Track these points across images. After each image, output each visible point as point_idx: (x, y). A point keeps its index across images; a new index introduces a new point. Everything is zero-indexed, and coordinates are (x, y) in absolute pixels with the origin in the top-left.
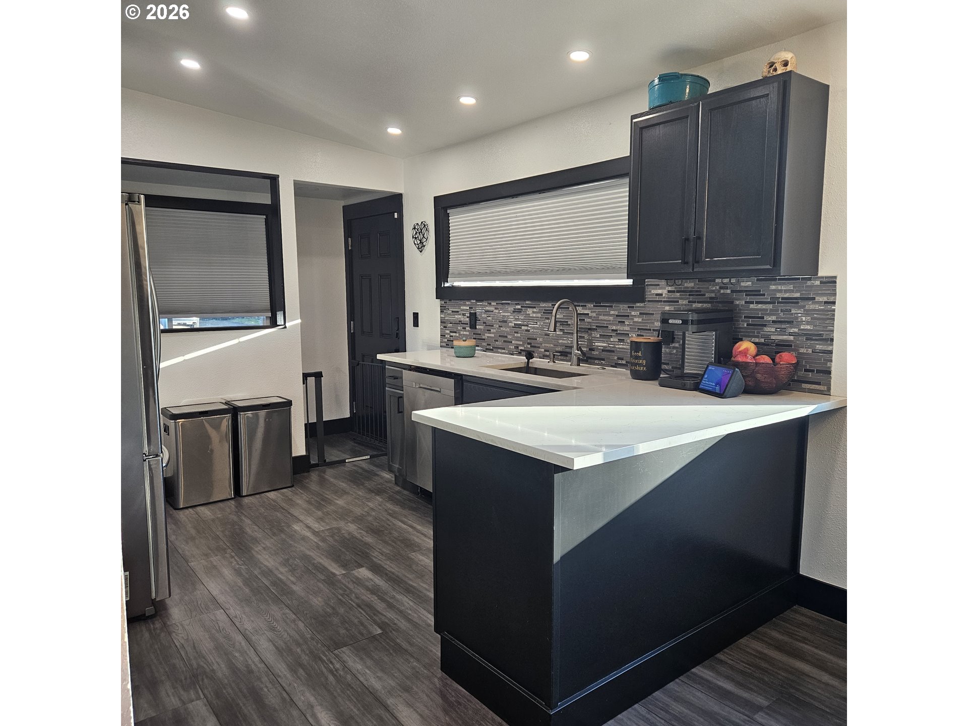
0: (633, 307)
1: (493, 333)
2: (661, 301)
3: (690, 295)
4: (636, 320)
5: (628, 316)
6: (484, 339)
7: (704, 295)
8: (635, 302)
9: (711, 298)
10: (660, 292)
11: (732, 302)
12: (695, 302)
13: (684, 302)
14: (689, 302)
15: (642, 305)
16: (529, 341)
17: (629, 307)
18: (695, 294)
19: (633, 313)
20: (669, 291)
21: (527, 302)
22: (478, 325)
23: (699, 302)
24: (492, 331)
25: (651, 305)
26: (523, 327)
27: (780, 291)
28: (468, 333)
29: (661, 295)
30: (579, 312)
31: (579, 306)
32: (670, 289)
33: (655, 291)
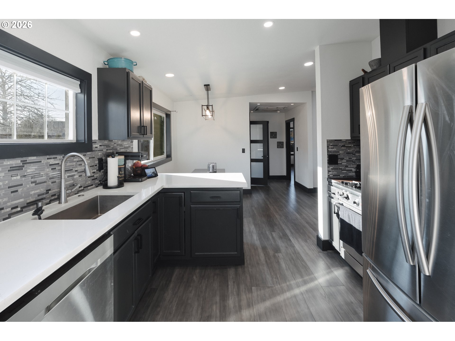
0: (86, 155)
2: (97, 151)
3: (106, 147)
7: (110, 147)
15: (90, 153)
17: (84, 155)
18: (108, 146)
23: (109, 150)
25: (94, 152)
29: (97, 147)
30: (51, 163)
31: (51, 158)
32: (100, 144)
33: (94, 146)
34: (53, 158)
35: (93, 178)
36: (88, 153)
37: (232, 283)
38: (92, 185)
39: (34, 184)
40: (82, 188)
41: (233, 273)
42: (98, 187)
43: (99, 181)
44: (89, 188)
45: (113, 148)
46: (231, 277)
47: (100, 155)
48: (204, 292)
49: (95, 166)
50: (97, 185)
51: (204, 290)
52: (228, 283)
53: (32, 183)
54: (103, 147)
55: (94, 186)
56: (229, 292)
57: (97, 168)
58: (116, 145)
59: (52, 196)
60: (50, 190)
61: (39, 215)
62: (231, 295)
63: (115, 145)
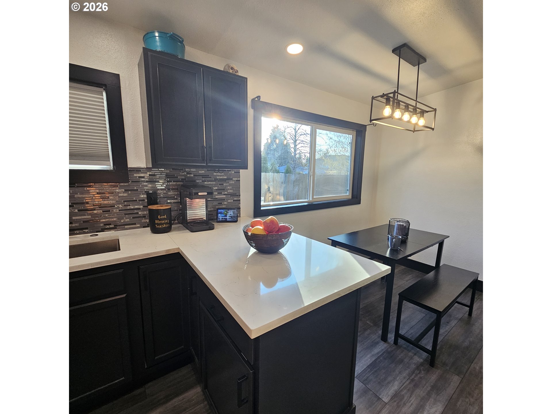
2: (142, 181)
4: (121, 195)
5: (111, 193)
7: (177, 177)
9: (182, 179)
10: (141, 175)
11: (195, 181)
15: (126, 184)
19: (117, 190)
23: (175, 181)
25: (135, 183)
27: (218, 176)
29: (143, 177)
33: (137, 175)
35: (134, 216)
36: (121, 184)
57: (145, 203)
63: (189, 175)
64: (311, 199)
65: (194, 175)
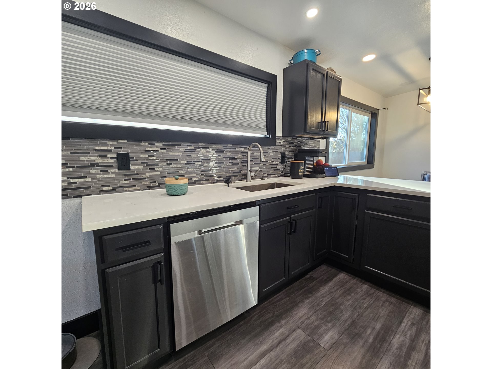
0: (270, 148)
1: (159, 171)
2: (280, 146)
3: (290, 143)
4: (271, 154)
5: (268, 153)
6: (145, 178)
7: (294, 144)
8: (271, 146)
9: (296, 145)
10: (280, 141)
11: (301, 147)
12: (291, 146)
13: (288, 146)
14: (290, 146)
15: (274, 147)
16: (203, 173)
17: (268, 148)
18: (291, 143)
19: (270, 151)
20: (283, 142)
21: (201, 144)
22: (132, 166)
23: (292, 146)
24: (157, 169)
25: (277, 147)
26: (196, 163)
27: (311, 144)
28: (113, 176)
29: (280, 143)
30: (242, 151)
31: (242, 147)
32: (283, 140)
33: (278, 141)
34: (244, 147)
35: (276, 169)
36: (272, 147)
37: (409, 324)
38: (275, 174)
39: (231, 164)
40: (266, 175)
41: (417, 314)
42: (280, 177)
43: (281, 172)
44: (272, 176)
45: (297, 145)
46: (412, 316)
47: (283, 150)
48: (363, 309)
49: (278, 159)
50: (279, 176)
51: (364, 308)
52: (403, 319)
53: (230, 163)
54: (286, 143)
55: (276, 175)
56: (400, 329)
57: (280, 160)
58: (300, 143)
59: (243, 175)
60: (241, 170)
61: (228, 184)
62: (400, 333)
63: (298, 143)
64: (347, 164)
65: (301, 143)
